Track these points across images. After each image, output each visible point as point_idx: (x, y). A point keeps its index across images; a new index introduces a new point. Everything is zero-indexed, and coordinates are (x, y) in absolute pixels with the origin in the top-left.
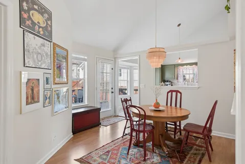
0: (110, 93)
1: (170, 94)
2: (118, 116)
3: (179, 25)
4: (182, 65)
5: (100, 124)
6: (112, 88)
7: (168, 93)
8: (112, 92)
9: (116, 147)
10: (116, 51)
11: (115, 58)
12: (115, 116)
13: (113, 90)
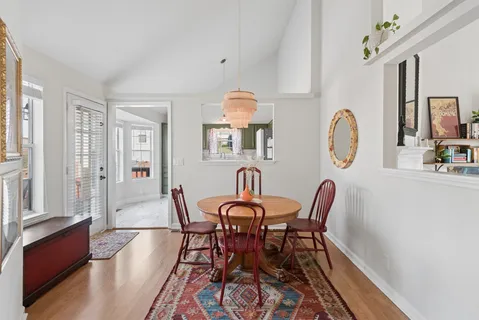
0: (98, 180)
1: (241, 174)
2: (115, 229)
3: (223, 61)
4: (218, 126)
5: (90, 258)
6: (102, 169)
7: (238, 172)
8: (102, 178)
9: (181, 299)
10: (109, 83)
11: (107, 100)
12: (108, 230)
13: (104, 173)
